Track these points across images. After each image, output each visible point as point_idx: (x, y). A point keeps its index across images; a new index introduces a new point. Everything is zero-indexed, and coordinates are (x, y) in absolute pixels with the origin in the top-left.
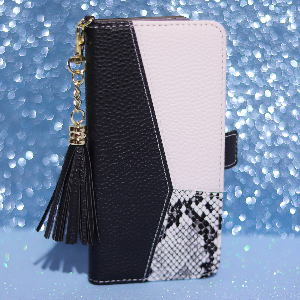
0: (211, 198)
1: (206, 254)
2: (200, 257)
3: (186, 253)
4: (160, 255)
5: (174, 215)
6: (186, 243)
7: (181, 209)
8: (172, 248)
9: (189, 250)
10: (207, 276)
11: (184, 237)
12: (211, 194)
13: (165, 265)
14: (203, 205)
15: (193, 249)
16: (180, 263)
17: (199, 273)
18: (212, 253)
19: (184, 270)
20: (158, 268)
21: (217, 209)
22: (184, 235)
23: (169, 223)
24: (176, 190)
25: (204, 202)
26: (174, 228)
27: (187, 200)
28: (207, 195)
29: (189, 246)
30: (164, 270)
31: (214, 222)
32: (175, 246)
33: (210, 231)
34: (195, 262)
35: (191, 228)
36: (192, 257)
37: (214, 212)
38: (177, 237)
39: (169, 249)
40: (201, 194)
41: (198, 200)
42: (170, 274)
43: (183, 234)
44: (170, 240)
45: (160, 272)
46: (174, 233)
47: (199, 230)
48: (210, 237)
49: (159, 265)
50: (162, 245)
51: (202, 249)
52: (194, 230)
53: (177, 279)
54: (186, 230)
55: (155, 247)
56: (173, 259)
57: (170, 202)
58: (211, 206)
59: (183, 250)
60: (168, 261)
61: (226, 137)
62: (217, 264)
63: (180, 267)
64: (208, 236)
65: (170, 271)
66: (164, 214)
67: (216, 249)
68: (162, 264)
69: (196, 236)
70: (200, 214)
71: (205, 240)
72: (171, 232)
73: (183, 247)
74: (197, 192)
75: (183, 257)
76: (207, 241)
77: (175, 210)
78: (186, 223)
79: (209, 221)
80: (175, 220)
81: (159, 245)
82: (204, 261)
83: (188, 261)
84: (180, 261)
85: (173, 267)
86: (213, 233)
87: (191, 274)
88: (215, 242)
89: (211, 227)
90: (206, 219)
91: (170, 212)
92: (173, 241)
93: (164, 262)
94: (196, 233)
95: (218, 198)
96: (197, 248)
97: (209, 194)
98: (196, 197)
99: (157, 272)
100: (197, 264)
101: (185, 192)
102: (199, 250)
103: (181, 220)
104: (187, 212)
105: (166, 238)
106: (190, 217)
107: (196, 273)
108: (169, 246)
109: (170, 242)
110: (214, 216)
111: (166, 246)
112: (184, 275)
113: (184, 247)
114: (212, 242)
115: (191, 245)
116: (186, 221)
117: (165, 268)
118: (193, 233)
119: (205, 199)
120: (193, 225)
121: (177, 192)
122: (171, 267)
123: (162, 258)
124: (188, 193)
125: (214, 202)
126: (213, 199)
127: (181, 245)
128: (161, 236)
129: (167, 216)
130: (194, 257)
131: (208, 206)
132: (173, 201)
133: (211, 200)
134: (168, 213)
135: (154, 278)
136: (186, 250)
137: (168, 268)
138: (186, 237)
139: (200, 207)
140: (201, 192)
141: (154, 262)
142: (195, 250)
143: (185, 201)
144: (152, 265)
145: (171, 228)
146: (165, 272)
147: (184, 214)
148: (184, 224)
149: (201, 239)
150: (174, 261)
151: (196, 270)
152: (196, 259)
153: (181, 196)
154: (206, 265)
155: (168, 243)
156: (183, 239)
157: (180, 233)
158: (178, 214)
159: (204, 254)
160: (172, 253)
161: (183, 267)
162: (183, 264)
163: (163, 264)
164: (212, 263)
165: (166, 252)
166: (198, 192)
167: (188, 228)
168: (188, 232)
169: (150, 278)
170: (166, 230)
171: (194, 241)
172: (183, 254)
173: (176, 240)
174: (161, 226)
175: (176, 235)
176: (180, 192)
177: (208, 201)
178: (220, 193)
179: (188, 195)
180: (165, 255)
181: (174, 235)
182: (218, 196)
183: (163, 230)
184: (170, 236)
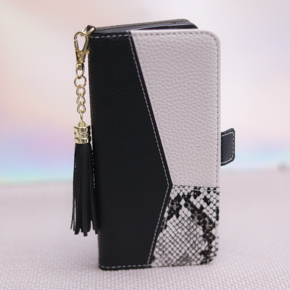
0: (209, 192)
1: (205, 242)
2: (200, 246)
3: (186, 242)
4: (162, 244)
5: (174, 208)
6: (186, 233)
7: (180, 203)
8: (173, 238)
9: (189, 239)
10: (206, 263)
11: (184, 227)
12: (209, 189)
13: (167, 252)
14: (201, 199)
15: (192, 238)
16: (180, 251)
17: (199, 259)
18: (210, 242)
19: (184, 257)
20: (160, 255)
21: (215, 202)
22: (184, 226)
23: (169, 215)
24: (175, 186)
25: (202, 196)
26: (175, 219)
27: (186, 194)
28: (205, 190)
29: (188, 236)
30: (166, 257)
31: (211, 214)
32: (176, 235)
33: (208, 222)
34: (195, 249)
35: (190, 219)
36: (191, 245)
37: (211, 205)
38: (177, 227)
39: (170, 238)
40: (199, 189)
41: (197, 194)
42: (172, 260)
43: (182, 225)
44: (171, 231)
45: (162, 258)
46: (174, 224)
47: (198, 221)
48: (208, 227)
49: (161, 253)
50: (164, 234)
51: (201, 239)
52: (193, 221)
53: (178, 265)
54: (186, 221)
55: (156, 238)
56: (174, 247)
57: (170, 196)
58: (209, 199)
59: (183, 239)
60: (170, 249)
61: (222, 137)
62: (215, 251)
63: (181, 255)
64: (207, 226)
65: (172, 257)
66: (165, 207)
67: (214, 238)
68: (163, 252)
69: (195, 227)
70: (198, 206)
71: (203, 230)
72: (171, 223)
73: (183, 236)
74: (195, 187)
75: (183, 245)
76: (205, 231)
77: (175, 203)
78: (186, 215)
79: (207, 213)
80: (174, 212)
81: (161, 235)
82: (203, 248)
83: (188, 249)
84: (180, 249)
85: (175, 255)
86: (211, 224)
87: (191, 260)
88: (213, 231)
89: (209, 218)
90: (204, 211)
91: (170, 205)
92: (173, 231)
93: (166, 250)
94: (194, 224)
96: (196, 237)
97: (207, 188)
98: (194, 191)
99: (159, 258)
100: (196, 251)
101: (184, 187)
102: (198, 239)
103: (180, 212)
104: (186, 205)
105: (168, 229)
106: (189, 210)
107: (196, 260)
108: (170, 235)
109: (171, 232)
110: (211, 208)
111: (168, 235)
112: (184, 261)
113: (185, 236)
114: (210, 231)
115: (190, 234)
116: (186, 213)
117: (166, 255)
118: (192, 224)
119: (203, 193)
120: (192, 217)
121: (176, 187)
122: (172, 254)
123: (164, 247)
124: (186, 188)
125: (211, 196)
126: (210, 193)
127: (182, 235)
128: (162, 226)
129: (167, 209)
130: (194, 246)
131: (206, 200)
132: (173, 196)
133: (209, 194)
134: (168, 207)
135: (157, 264)
136: (186, 239)
137: (170, 256)
138: (186, 227)
139: (198, 201)
140: (199, 187)
141: (156, 250)
142: (195, 239)
143: (184, 195)
144: (155, 253)
145: (171, 220)
146: (167, 259)
147: (183, 207)
148: (183, 215)
149: (200, 230)
150: (175, 249)
151: (196, 257)
152: (195, 247)
153: (180, 191)
154: (206, 252)
155: (169, 233)
156: (183, 230)
157: (180, 223)
158: (178, 207)
159: (203, 242)
160: (173, 242)
161: (184, 254)
162: (183, 251)
163: (165, 252)
164: (210, 250)
165: (167, 241)
166: (196, 187)
167: (188, 220)
168: (188, 223)
169: (153, 264)
170: (167, 221)
171: (194, 231)
172: (183, 242)
173: (176, 230)
174: (162, 217)
175: (176, 226)
176: (178, 188)
177: (205, 195)
178: (217, 187)
179: (186, 190)
180: (167, 243)
181: (174, 225)
182: (215, 191)
183: (164, 221)
184: (171, 226)
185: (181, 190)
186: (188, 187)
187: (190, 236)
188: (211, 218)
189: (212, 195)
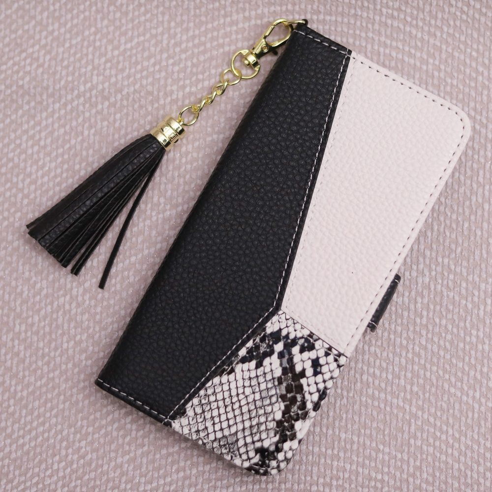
0: (327, 354)
1: (275, 436)
2: (264, 436)
3: (246, 417)
4: (208, 396)
5: (261, 348)
6: (255, 401)
7: (275, 345)
8: (231, 396)
9: (254, 414)
10: (257, 472)
11: (257, 390)
12: (330, 349)
13: (208, 415)
14: (309, 358)
15: (259, 416)
16: (229, 426)
17: (249, 459)
18: (283, 439)
19: (230, 440)
20: (196, 414)
21: (327, 376)
22: (259, 387)
23: (247, 355)
24: (284, 313)
25: (313, 355)
26: (251, 369)
27: (292, 336)
28: (323, 346)
29: (256, 408)
30: (202, 422)
31: (311, 394)
32: (238, 395)
33: (298, 403)
34: (253, 437)
35: (274, 382)
36: (251, 427)
37: (319, 378)
38: (247, 383)
39: (227, 394)
40: (315, 341)
41: (307, 347)
42: (208, 434)
43: (258, 384)
44: (234, 382)
45: (195, 421)
46: (246, 375)
47: (284, 392)
49: (199, 410)
50: (221, 382)
51: (272, 425)
52: (278, 388)
54: (266, 381)
55: (207, 380)
56: (224, 414)
57: (266, 325)
58: (321, 366)
59: (245, 409)
60: (215, 413)
62: (282, 461)
63: (226, 432)
64: (292, 410)
65: (210, 430)
66: (248, 339)
67: (293, 437)
68: (203, 412)
69: (274, 399)
70: (298, 368)
71: (284, 413)
72: (243, 371)
73: (248, 403)
74: (311, 332)
75: (239, 419)
76: (286, 415)
77: (267, 341)
78: (272, 371)
79: (306, 388)
80: (258, 357)
81: (216, 380)
82: (266, 444)
83: (244, 430)
85: (217, 427)
86: (301, 410)
87: (237, 453)
88: (298, 425)
89: (304, 398)
90: (303, 381)
91: (258, 340)
92: (238, 386)
93: (209, 411)
94: (276, 394)
95: (336, 360)
96: (267, 419)
97: (328, 346)
98: (307, 340)
99: (191, 419)
100: (253, 442)
101: (294, 324)
102: (268, 423)
103: (266, 362)
104: (281, 355)
105: (232, 376)
106: (281, 365)
107: (244, 457)
108: (230, 390)
109: (233, 385)
110: (316, 384)
111: (226, 387)
112: (226, 449)
113: (250, 405)
114: (293, 422)
115: (260, 408)
116: (273, 368)
117: (205, 420)
118: (273, 392)
119: (317, 351)
120: (280, 380)
121: (283, 316)
122: (214, 424)
123: (210, 403)
124: (298, 327)
125: (327, 363)
126: (328, 357)
127: (247, 400)
128: (227, 368)
130: (255, 431)
131: (316, 364)
132: (271, 327)
133: (325, 358)
134: (254, 341)
135: (181, 426)
136: (250, 411)
137: (209, 424)
138: (261, 392)
139: (303, 360)
140: (317, 338)
141: (195, 401)
142: (263, 419)
143: (287, 336)
144: (190, 404)
145: (246, 366)
147: (275, 356)
148: (268, 370)
149: (280, 409)
150: (223, 417)
151: (247, 452)
152: (256, 434)
153: (285, 326)
154: (266, 453)
155: (229, 385)
156: (254, 393)
157: (255, 380)
158: (268, 350)
159: (272, 433)
160: (226, 404)
161: (231, 435)
162: (233, 430)
163: (206, 413)
164: (276, 454)
166: (314, 334)
167: (270, 380)
168: (267, 386)
169: (176, 423)
170: (237, 363)
171: (268, 405)
172: (242, 414)
173: (244, 387)
174: (235, 353)
175: (247, 380)
176: (287, 319)
177: (320, 356)
178: (343, 355)
179: (295, 331)
180: (216, 401)
181: (244, 378)
182: (337, 358)
183: (234, 361)
184: (239, 375)
185: (288, 325)
186: (300, 327)
187: (258, 409)
188: (307, 400)
189: (329, 362)
